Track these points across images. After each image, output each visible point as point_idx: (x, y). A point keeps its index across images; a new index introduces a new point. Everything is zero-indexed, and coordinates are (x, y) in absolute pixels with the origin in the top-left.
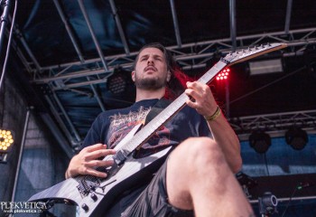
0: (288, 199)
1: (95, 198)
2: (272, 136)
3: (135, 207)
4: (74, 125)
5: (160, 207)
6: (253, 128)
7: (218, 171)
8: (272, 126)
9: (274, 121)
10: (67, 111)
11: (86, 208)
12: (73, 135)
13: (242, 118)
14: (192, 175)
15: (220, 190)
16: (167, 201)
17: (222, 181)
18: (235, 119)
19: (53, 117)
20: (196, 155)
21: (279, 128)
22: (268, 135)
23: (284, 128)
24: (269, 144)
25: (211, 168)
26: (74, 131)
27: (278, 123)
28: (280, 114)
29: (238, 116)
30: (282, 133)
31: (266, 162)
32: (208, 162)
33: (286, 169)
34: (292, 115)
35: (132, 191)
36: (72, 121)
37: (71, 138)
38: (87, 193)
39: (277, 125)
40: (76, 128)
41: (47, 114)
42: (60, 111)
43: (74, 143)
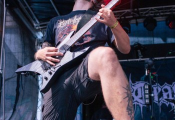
0: (164, 58)
1: (50, 73)
2: (157, 20)
3: (72, 77)
4: (35, 14)
5: (85, 79)
6: (147, 15)
7: (113, 65)
8: (158, 14)
9: (160, 11)
10: (30, 6)
11: (46, 79)
12: (35, 20)
13: (140, 9)
14: (100, 66)
15: (113, 75)
16: (88, 76)
17: (115, 70)
18: (136, 9)
19: (21, 10)
20: (102, 57)
21: (162, 16)
22: (155, 20)
23: (166, 15)
24: (156, 25)
25: (109, 64)
26: (35, 17)
27: (162, 12)
28: (164, 7)
29: (137, 8)
30: (164, 18)
31: (153, 36)
32: (108, 61)
33: (165, 40)
34: (171, 7)
35: (70, 69)
36: (33, 12)
37: (33, 22)
38: (46, 69)
39: (161, 14)
40: (36, 15)
41: (18, 9)
42: (25, 5)
43: (35, 25)
